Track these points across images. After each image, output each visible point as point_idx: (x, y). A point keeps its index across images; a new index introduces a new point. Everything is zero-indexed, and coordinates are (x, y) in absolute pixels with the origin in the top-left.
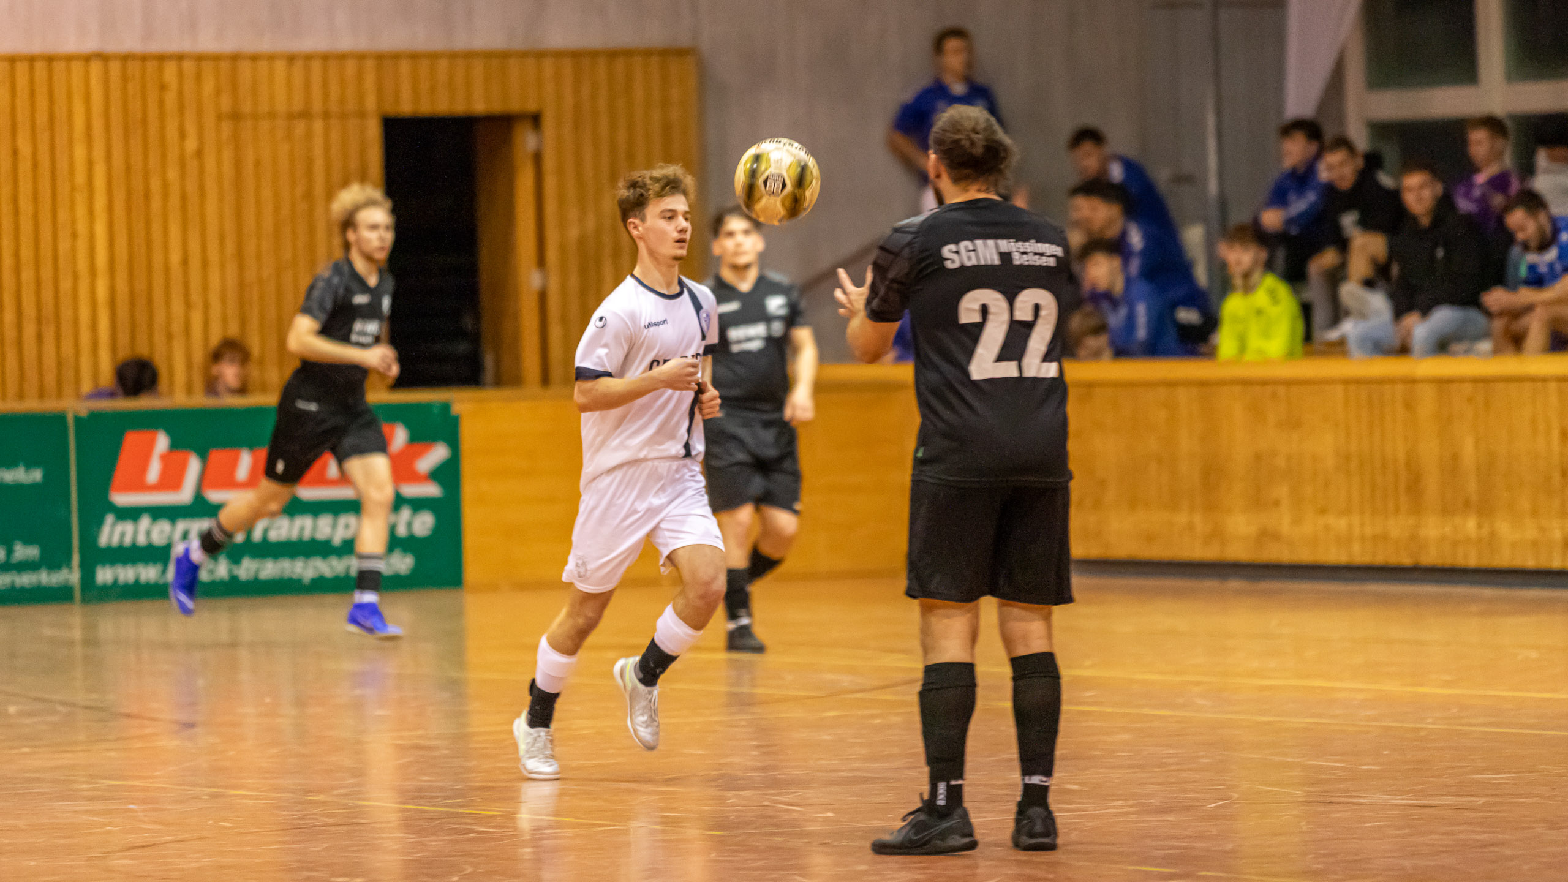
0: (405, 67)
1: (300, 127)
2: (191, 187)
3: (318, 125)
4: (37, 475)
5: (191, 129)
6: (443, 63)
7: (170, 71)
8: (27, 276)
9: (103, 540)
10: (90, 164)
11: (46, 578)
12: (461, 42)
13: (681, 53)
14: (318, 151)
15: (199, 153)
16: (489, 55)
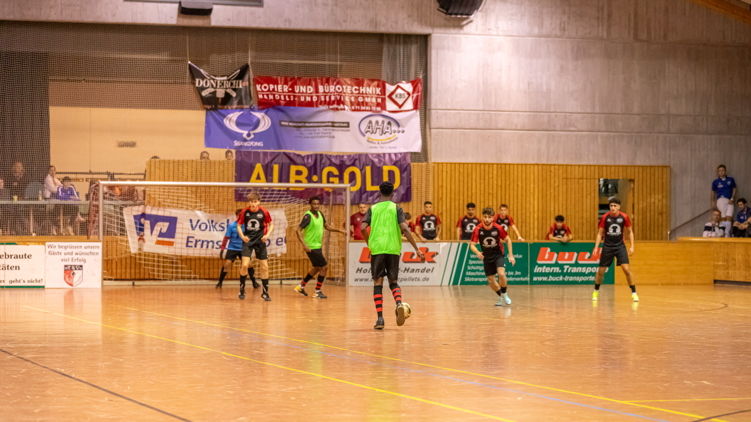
0: (604, 168)
1: (581, 181)
2: (556, 194)
3: (585, 181)
4: (521, 256)
5: (557, 181)
6: (613, 168)
7: (553, 168)
8: (519, 212)
9: (535, 271)
10: (534, 188)
11: (522, 279)
12: (618, 163)
13: (666, 167)
14: (585, 187)
15: (558, 186)
16: (623, 166)
